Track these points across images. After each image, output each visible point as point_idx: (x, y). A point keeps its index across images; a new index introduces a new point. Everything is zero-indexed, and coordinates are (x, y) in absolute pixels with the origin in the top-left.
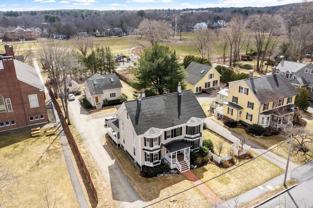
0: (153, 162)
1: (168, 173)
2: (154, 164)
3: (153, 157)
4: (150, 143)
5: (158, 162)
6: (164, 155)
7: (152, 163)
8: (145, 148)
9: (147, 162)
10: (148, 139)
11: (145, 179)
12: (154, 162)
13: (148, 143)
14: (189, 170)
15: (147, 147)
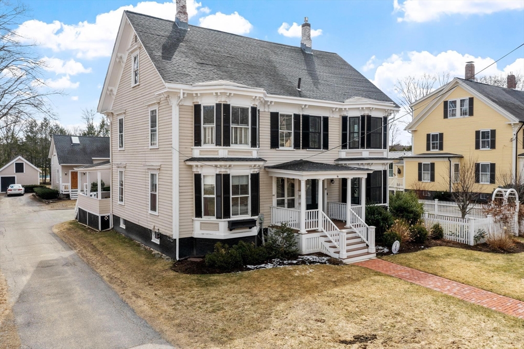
0: (227, 215)
1: (295, 262)
2: (233, 226)
3: (227, 191)
4: (218, 126)
5: (250, 224)
6: (270, 215)
7: (223, 224)
8: (197, 152)
9: (205, 218)
10: (209, 109)
11: (195, 277)
12: (233, 218)
13: (209, 130)
14: (373, 256)
15: (204, 147)
